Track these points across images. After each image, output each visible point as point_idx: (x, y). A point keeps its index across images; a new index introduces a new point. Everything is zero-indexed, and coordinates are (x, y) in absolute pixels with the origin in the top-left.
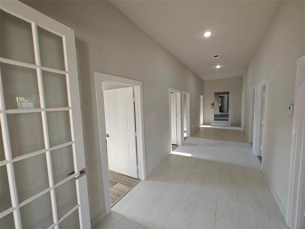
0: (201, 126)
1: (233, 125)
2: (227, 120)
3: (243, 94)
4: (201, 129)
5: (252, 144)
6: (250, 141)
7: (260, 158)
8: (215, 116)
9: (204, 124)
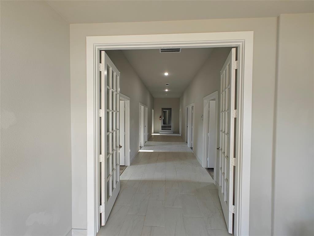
0: (153, 134)
1: (174, 133)
2: (171, 129)
3: (180, 110)
4: (153, 136)
5: (187, 143)
6: (186, 141)
7: (192, 148)
8: (162, 127)
9: (154, 133)
